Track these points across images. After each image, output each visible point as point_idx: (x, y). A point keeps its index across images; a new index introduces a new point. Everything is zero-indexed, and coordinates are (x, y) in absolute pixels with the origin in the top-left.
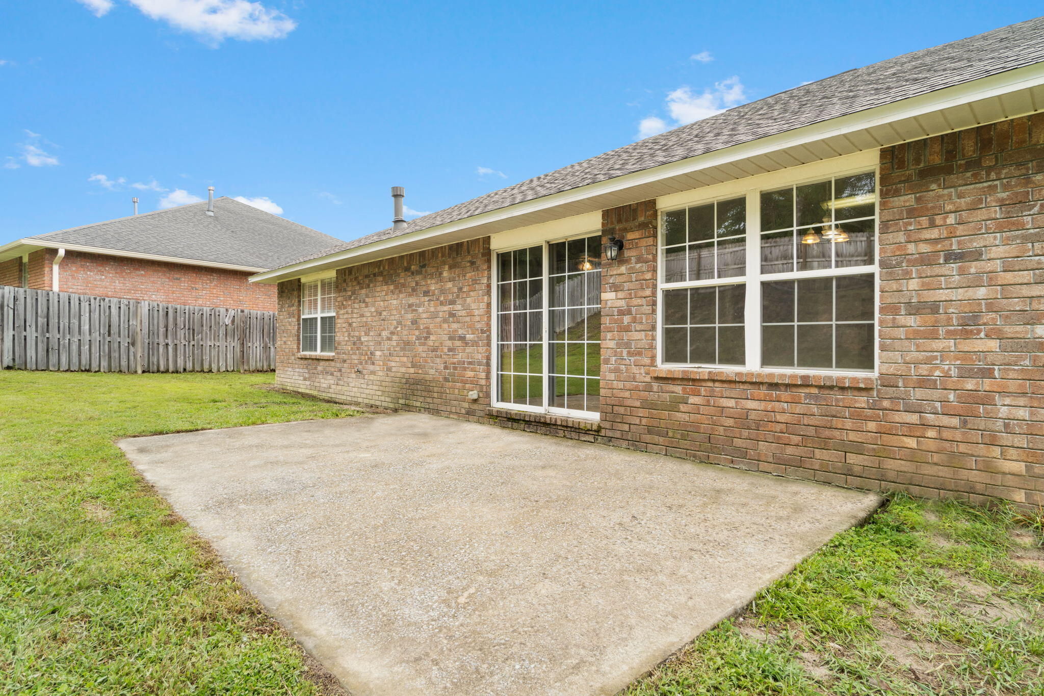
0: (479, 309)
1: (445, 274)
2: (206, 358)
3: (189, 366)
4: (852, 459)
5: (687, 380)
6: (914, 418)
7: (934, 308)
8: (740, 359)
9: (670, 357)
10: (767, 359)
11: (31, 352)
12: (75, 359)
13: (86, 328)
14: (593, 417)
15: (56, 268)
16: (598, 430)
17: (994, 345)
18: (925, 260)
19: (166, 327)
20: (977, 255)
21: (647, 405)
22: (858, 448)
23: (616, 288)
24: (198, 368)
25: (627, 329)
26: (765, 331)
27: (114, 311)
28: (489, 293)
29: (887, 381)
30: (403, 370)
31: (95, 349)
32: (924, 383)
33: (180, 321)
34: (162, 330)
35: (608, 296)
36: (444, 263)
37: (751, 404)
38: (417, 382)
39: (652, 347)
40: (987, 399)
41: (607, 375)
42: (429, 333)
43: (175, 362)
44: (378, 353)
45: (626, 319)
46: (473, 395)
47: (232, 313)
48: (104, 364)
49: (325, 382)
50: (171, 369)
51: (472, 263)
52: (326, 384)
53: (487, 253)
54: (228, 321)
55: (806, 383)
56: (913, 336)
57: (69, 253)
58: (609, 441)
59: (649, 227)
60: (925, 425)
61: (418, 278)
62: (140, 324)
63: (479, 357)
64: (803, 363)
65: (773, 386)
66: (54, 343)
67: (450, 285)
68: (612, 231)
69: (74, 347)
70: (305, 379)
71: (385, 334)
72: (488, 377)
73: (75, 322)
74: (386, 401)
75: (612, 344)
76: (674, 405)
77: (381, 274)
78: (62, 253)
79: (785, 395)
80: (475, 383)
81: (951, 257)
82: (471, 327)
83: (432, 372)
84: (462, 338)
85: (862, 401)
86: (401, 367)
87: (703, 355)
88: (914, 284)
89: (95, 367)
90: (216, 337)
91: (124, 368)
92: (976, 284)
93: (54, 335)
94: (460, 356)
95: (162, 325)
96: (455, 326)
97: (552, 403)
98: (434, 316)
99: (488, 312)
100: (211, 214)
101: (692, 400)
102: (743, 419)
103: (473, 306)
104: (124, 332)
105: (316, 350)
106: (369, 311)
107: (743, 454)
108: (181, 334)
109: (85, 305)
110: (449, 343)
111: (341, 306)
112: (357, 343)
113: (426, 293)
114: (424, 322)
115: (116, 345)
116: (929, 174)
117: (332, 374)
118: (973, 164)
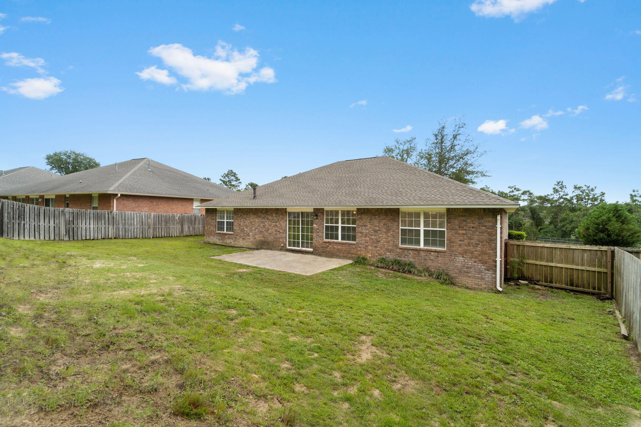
0: (283, 225)
1: (274, 215)
2: (171, 232)
3: (166, 235)
4: (353, 255)
5: (329, 243)
6: (360, 249)
7: (362, 233)
8: (338, 239)
9: (327, 238)
10: (342, 239)
11: (121, 233)
12: (133, 235)
13: (136, 223)
14: (312, 250)
15: (115, 200)
16: (313, 252)
17: (368, 239)
18: (361, 226)
19: (159, 221)
20: (367, 226)
21: (322, 247)
22: (353, 254)
23: (316, 224)
24: (168, 236)
25: (318, 232)
26: (342, 234)
27: (144, 217)
28: (286, 221)
29: (357, 243)
30: (260, 238)
31: (138, 230)
32: (361, 244)
33: (163, 219)
34: (157, 223)
35: (315, 225)
36: (274, 212)
37: (339, 247)
38: (265, 242)
39: (323, 236)
40: (368, 246)
41: (314, 241)
42: (269, 229)
43: (161, 234)
44: (251, 234)
45: (318, 230)
46: (282, 245)
47: (178, 215)
48: (141, 235)
49: (228, 241)
50: (160, 236)
51: (282, 214)
52: (229, 241)
53: (286, 212)
54: (177, 218)
55: (347, 243)
56: (360, 237)
57: (121, 195)
58: (315, 254)
59: (323, 213)
60: (361, 250)
61: (265, 215)
62: (151, 221)
63: (284, 236)
64: (347, 240)
65: (342, 244)
66: (127, 228)
67: (275, 218)
68: (315, 213)
69: (132, 230)
70: (219, 240)
71: (253, 228)
72: (286, 241)
73: (132, 221)
74: (254, 247)
75: (315, 235)
76: (327, 247)
77: (252, 212)
78: (119, 195)
79: (344, 245)
80: (283, 242)
81: (364, 226)
82: (282, 229)
83: (270, 239)
84: (279, 231)
85: (354, 246)
86: (259, 237)
87: (332, 238)
88: (360, 229)
89: (138, 237)
90: (174, 224)
91: (146, 237)
92: (367, 230)
93: (127, 226)
94: (278, 236)
95: (157, 221)
96: (277, 228)
97: (302, 247)
98: (270, 225)
99: (286, 226)
100: (150, 170)
101: (330, 246)
102: (338, 250)
103: (282, 224)
104: (146, 224)
105: (224, 231)
106: (247, 222)
107: (338, 256)
108: (163, 224)
109: (135, 215)
110: (275, 232)
111: (236, 219)
112: (243, 230)
113: (268, 219)
114: (267, 226)
115: (144, 229)
116: (362, 213)
117: (232, 239)
118: (366, 213)
